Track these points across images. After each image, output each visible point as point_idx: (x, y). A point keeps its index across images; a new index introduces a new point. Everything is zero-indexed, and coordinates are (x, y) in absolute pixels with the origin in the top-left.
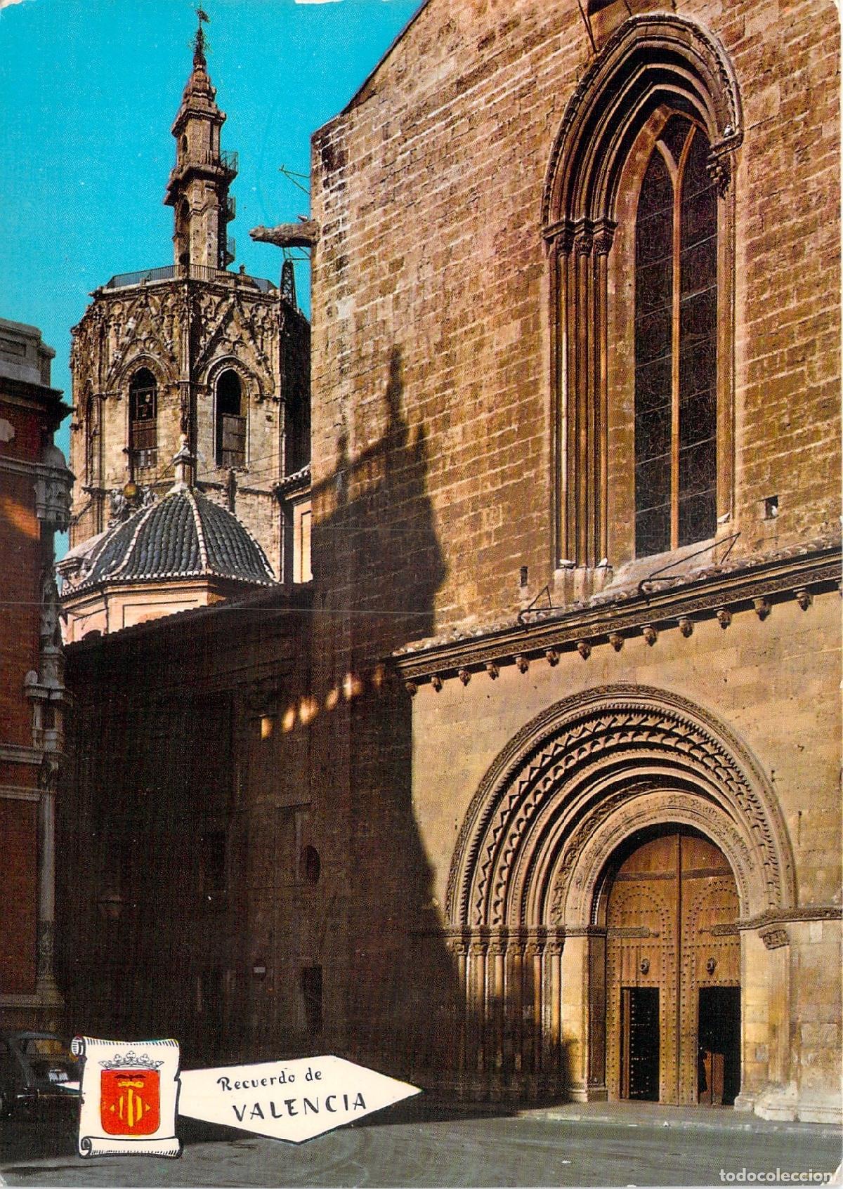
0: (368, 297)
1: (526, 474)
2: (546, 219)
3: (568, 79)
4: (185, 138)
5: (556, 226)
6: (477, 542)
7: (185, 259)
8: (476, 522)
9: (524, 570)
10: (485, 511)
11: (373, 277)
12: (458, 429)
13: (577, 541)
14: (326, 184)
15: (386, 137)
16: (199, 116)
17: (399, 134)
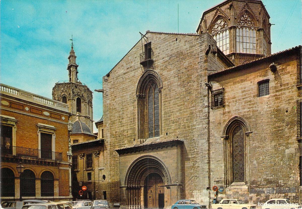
0: (111, 100)
1: (134, 127)
2: (136, 94)
3: (139, 76)
4: (70, 60)
5: (138, 95)
6: (127, 135)
7: (70, 79)
8: (127, 132)
9: (134, 139)
10: (128, 131)
11: (112, 98)
12: (125, 120)
13: (141, 136)
14: (105, 84)
15: (113, 79)
16: (73, 56)
17: (115, 79)
